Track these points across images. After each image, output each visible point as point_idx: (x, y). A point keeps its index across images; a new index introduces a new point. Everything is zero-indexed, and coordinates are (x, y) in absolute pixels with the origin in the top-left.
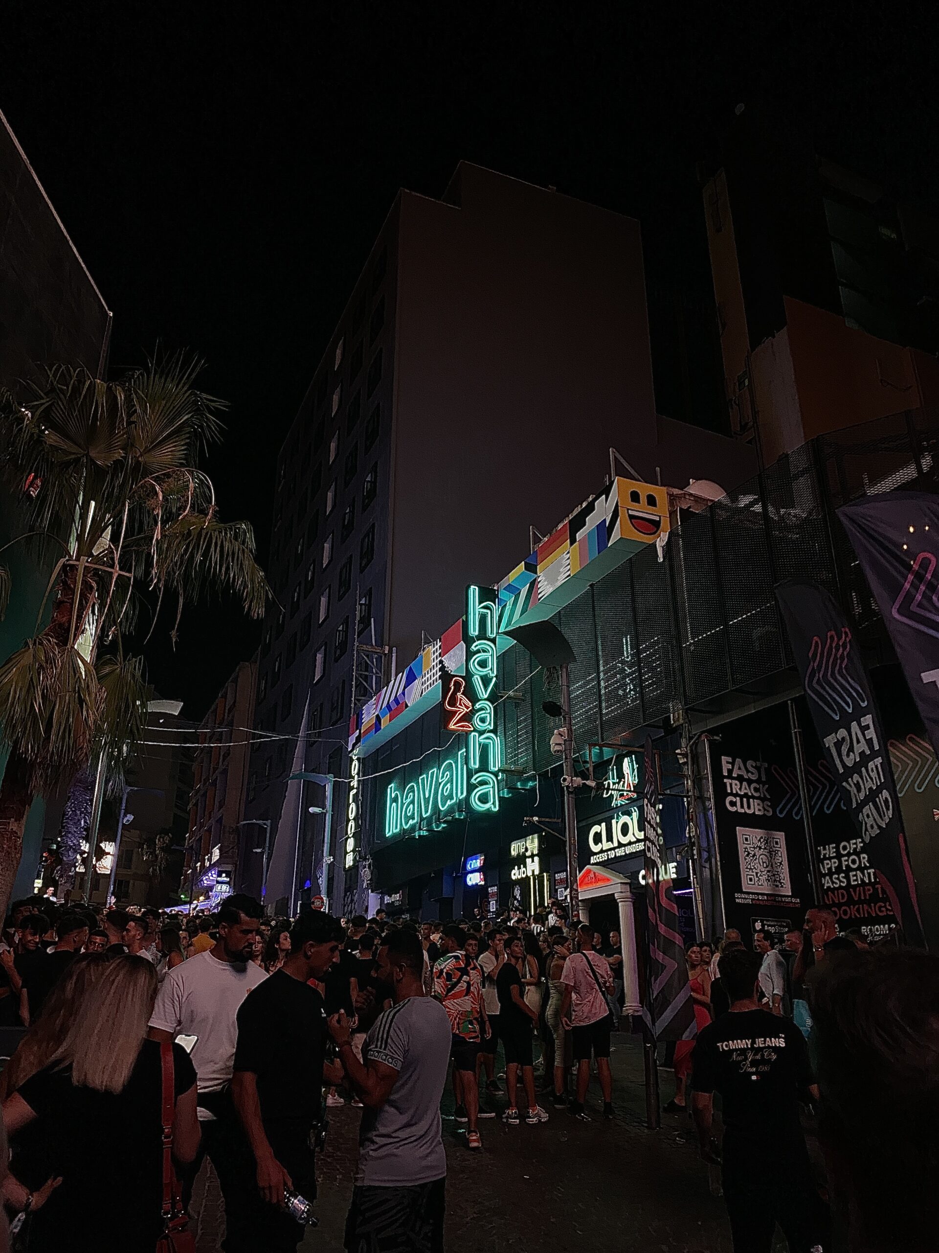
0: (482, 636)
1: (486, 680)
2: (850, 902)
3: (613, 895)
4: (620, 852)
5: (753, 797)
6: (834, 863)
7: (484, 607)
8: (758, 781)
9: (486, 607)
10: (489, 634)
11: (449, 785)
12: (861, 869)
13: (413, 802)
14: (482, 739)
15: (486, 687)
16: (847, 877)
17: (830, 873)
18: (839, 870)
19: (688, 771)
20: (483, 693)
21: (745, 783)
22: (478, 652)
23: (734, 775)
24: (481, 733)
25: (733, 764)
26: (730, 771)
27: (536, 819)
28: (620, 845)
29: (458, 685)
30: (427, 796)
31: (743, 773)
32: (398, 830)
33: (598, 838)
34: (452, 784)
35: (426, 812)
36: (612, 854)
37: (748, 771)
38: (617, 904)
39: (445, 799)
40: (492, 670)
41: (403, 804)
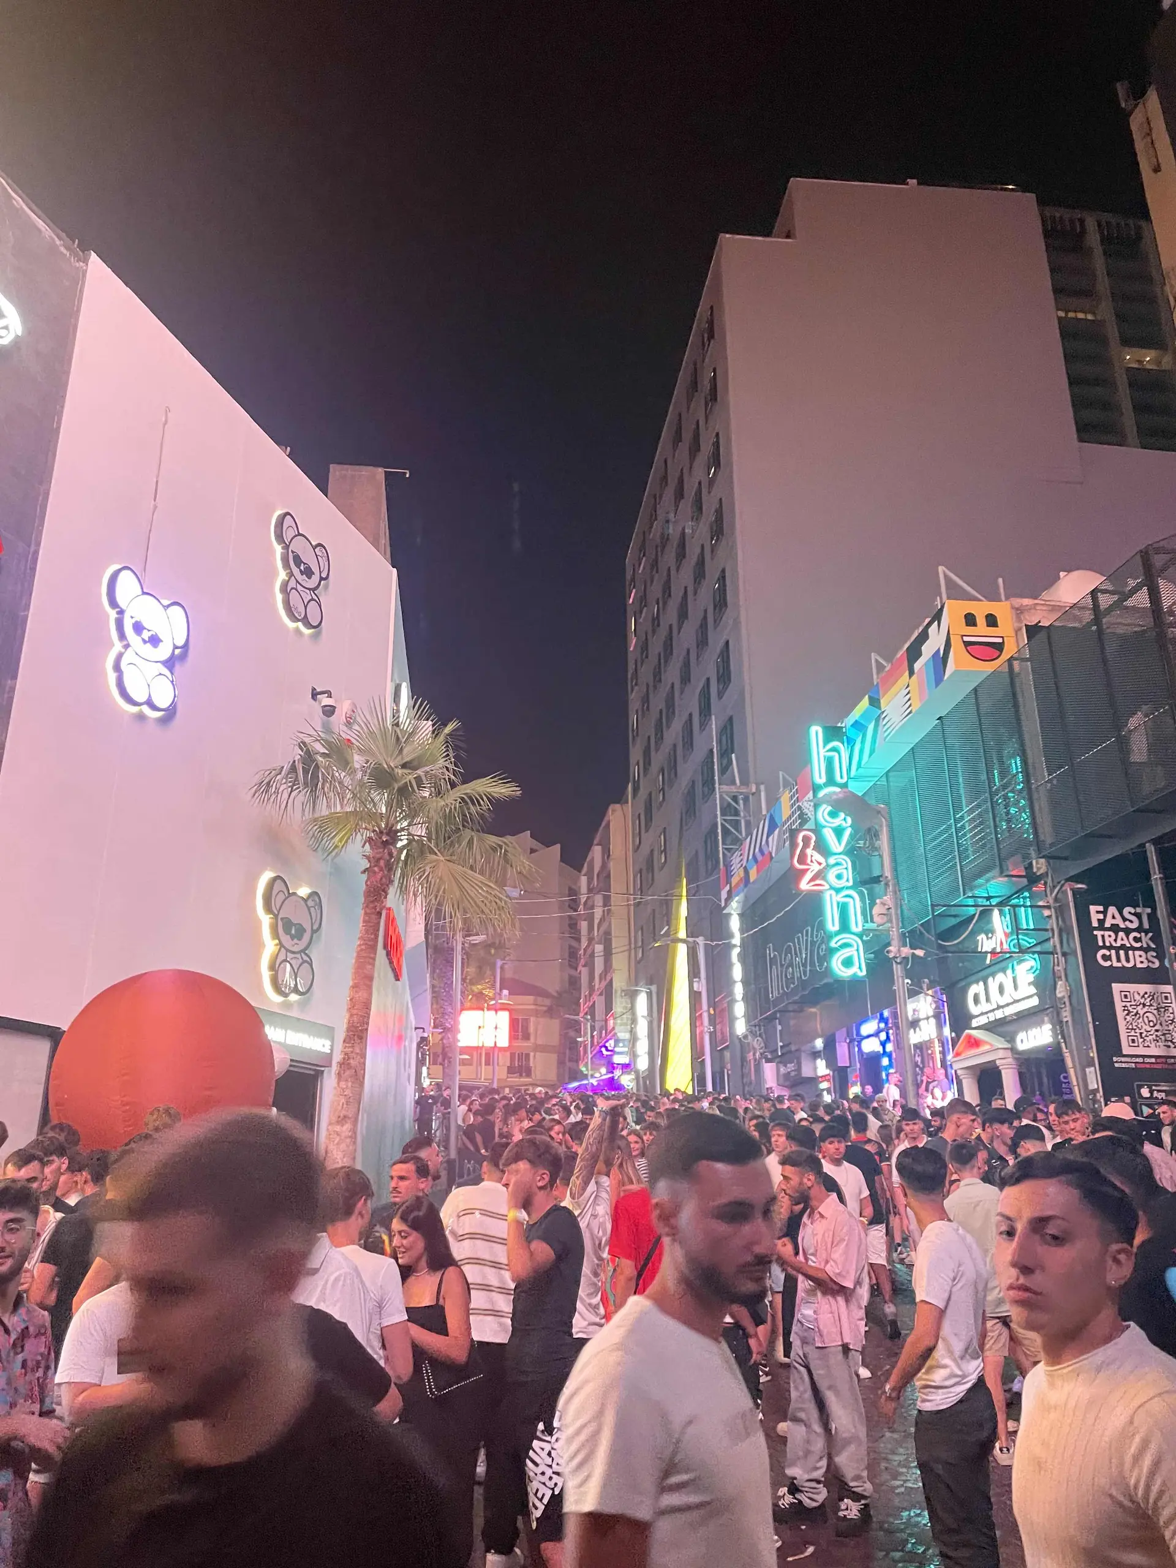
3: (994, 1061)
5: (1134, 949)
8: (1139, 930)
13: (791, 963)
14: (839, 898)
19: (1051, 924)
20: (836, 846)
21: (1121, 934)
23: (1107, 925)
25: (1105, 913)
26: (1101, 922)
29: (806, 840)
31: (1118, 921)
32: (781, 994)
35: (806, 975)
37: (1125, 919)
38: (1000, 1072)
39: (821, 960)
41: (782, 966)
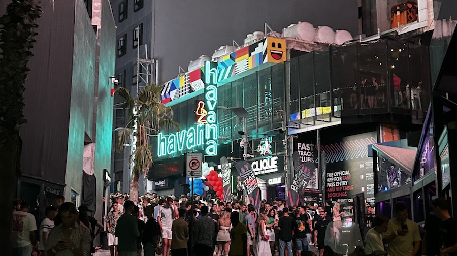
0: (211, 83)
1: (212, 102)
2: (336, 192)
3: (260, 187)
4: (263, 172)
5: (308, 156)
6: (332, 179)
7: (212, 71)
8: (309, 151)
9: (213, 71)
10: (214, 83)
11: (192, 139)
12: (339, 181)
13: (173, 143)
14: (210, 127)
15: (212, 105)
16: (335, 184)
17: (331, 182)
18: (333, 181)
19: (286, 147)
20: (211, 108)
21: (305, 152)
22: (210, 90)
23: (302, 149)
24: (210, 124)
25: (301, 145)
26: (300, 148)
27: (231, 158)
28: (263, 170)
29: (201, 104)
30: (181, 141)
31: (305, 148)
32: (165, 154)
33: (255, 167)
34: (194, 138)
35: (181, 149)
36: (260, 173)
37: (306, 147)
38: (261, 191)
39: (190, 145)
40: (215, 98)
41: (167, 143)
